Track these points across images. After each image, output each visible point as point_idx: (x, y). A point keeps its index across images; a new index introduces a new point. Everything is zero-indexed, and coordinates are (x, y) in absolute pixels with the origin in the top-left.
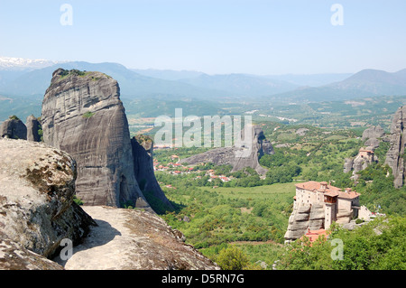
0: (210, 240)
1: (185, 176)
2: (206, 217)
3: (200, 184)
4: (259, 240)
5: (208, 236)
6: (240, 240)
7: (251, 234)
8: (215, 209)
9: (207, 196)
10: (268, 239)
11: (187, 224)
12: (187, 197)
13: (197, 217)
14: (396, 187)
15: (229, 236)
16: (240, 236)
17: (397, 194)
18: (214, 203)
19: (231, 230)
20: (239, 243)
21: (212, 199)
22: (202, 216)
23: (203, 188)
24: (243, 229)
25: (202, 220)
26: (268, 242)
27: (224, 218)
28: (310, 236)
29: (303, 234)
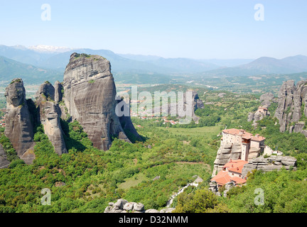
0: (164, 160)
1: (149, 120)
2: (162, 146)
3: (158, 125)
4: (194, 161)
5: (163, 158)
6: (183, 161)
7: (189, 158)
8: (167, 141)
9: (162, 133)
10: (199, 161)
11: (150, 150)
12: (150, 133)
13: (156, 146)
14: (281, 131)
15: (176, 158)
16: (182, 158)
17: (282, 136)
18: (167, 137)
19: (177, 154)
20: (182, 163)
21: (165, 135)
22: (159, 145)
23: (160, 128)
24: (184, 154)
25: (159, 148)
26: (200, 163)
27: (173, 147)
28: (232, 164)
29: (226, 162)
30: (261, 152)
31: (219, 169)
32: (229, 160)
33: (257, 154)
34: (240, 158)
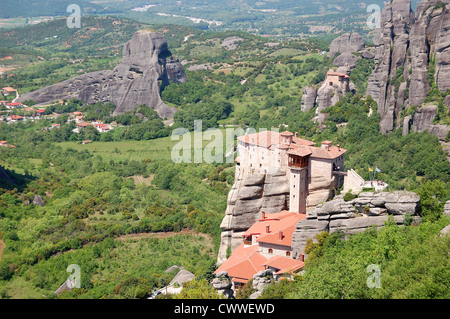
0: (84, 235)
1: (31, 124)
2: (76, 194)
3: (58, 137)
4: (168, 229)
5: (80, 228)
6: (136, 231)
7: (154, 221)
8: (89, 180)
9: (72, 159)
10: (182, 226)
11: (39, 209)
12: (37, 162)
13: (58, 196)
14: (383, 132)
15: (117, 226)
16: (135, 224)
17: (386, 144)
18: (87, 170)
19: (119, 215)
20: (135, 237)
21: (82, 164)
22: (67, 194)
23: (65, 145)
24: (140, 212)
25: (66, 202)
26: (184, 233)
27: (106, 195)
28: (267, 223)
29: (252, 221)
30: (336, 187)
31: (234, 241)
32: (259, 216)
33: (326, 193)
34: (286, 207)
